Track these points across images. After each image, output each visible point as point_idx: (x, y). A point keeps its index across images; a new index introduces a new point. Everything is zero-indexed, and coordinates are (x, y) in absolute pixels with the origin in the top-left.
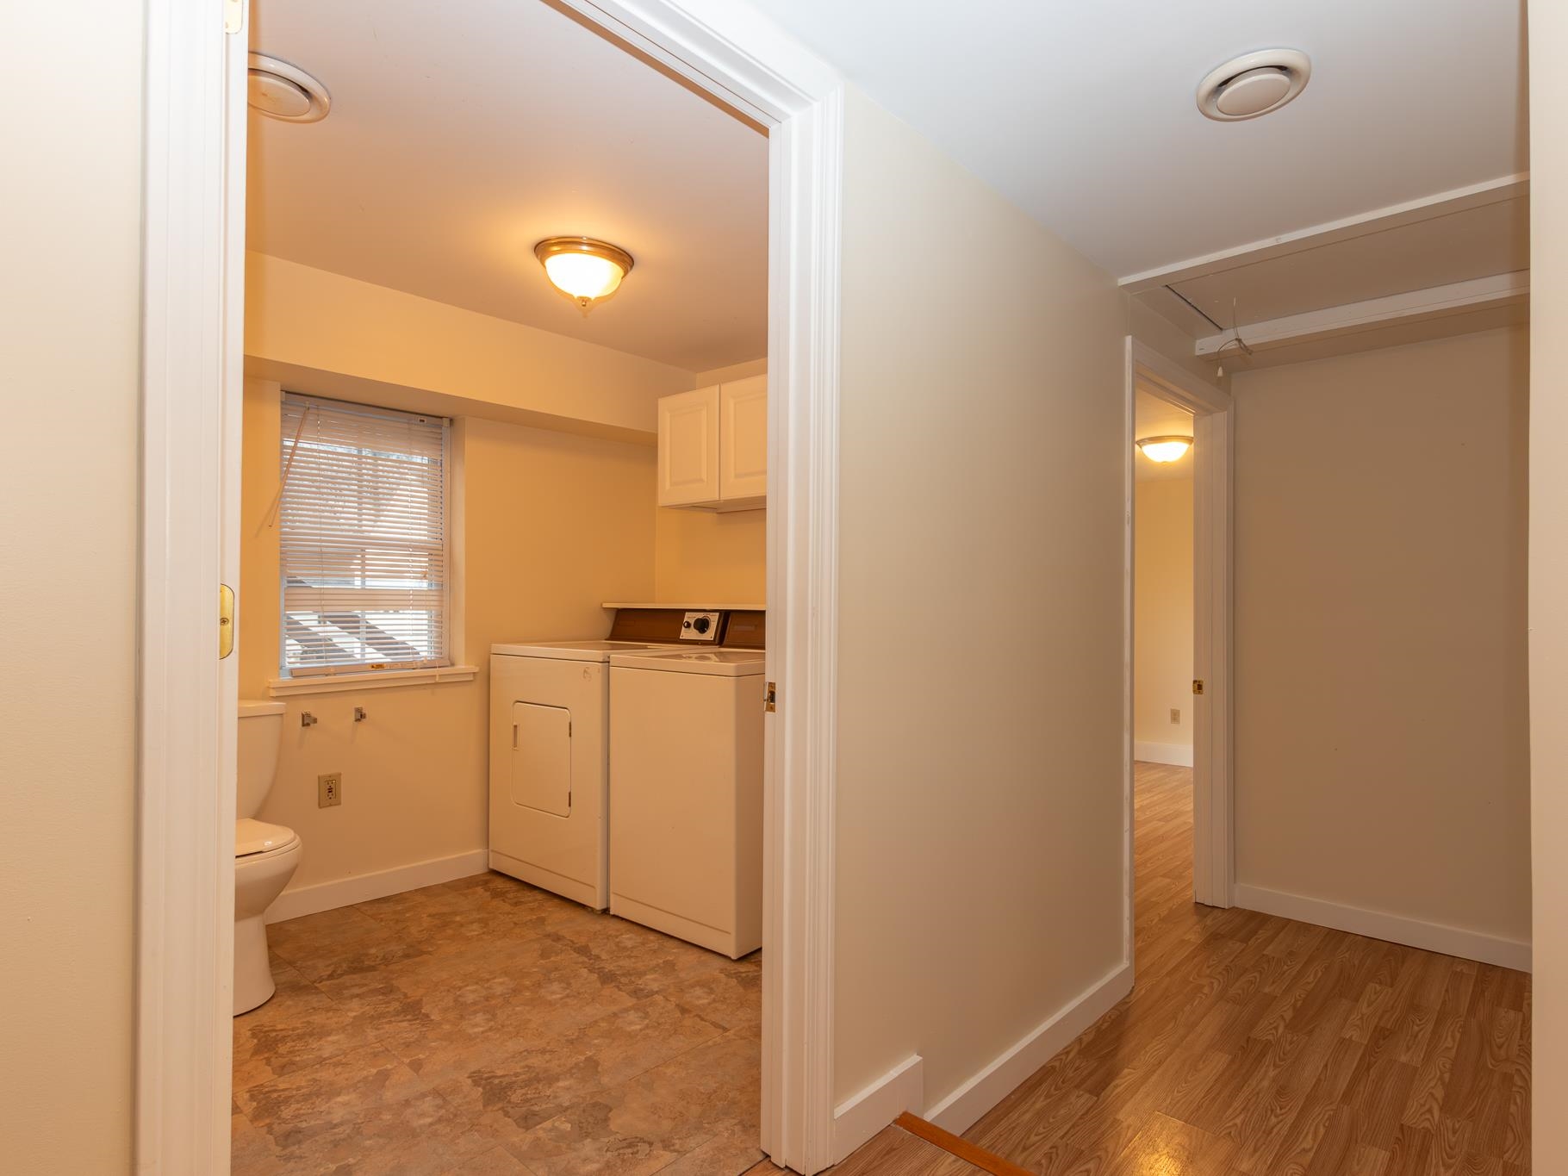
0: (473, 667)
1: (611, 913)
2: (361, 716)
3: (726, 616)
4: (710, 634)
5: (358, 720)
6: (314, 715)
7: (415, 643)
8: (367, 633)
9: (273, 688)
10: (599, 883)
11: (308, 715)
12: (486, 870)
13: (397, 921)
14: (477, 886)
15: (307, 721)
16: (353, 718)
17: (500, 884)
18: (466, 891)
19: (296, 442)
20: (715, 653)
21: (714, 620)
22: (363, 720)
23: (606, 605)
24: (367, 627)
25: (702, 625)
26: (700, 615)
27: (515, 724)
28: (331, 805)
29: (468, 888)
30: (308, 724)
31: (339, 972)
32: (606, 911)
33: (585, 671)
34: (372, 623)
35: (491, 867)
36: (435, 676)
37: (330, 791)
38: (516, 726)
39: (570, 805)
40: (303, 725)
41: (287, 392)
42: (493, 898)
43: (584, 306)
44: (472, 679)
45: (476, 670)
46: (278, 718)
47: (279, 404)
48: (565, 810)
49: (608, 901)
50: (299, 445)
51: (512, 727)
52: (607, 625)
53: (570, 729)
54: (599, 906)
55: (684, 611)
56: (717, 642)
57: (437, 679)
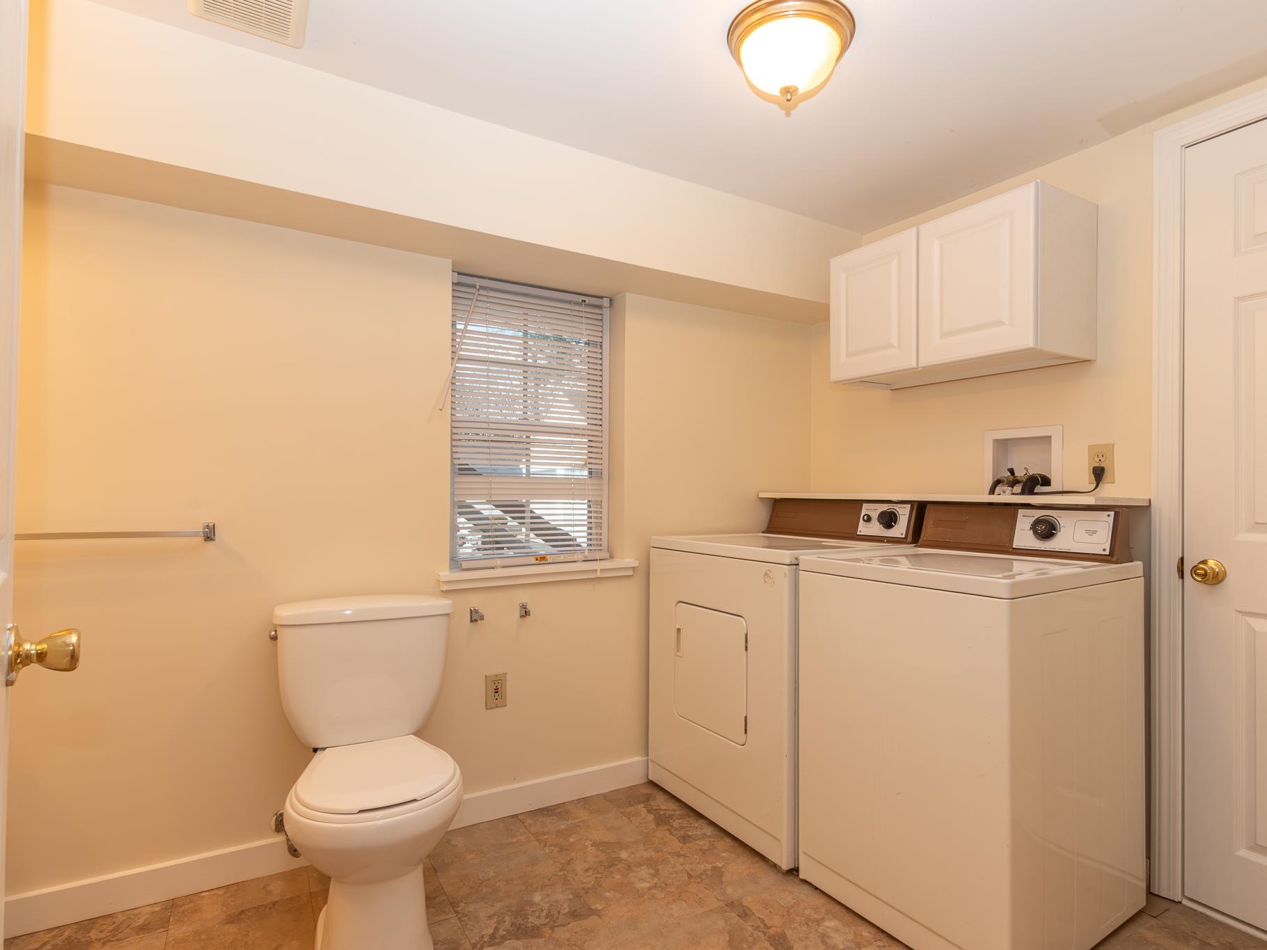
0: (633, 560)
1: (802, 876)
2: (525, 613)
3: (921, 509)
4: (900, 530)
5: (522, 616)
6: (482, 611)
7: (576, 534)
8: (531, 523)
9: (443, 582)
10: (785, 835)
11: (477, 612)
12: (644, 781)
13: (562, 849)
14: (639, 803)
15: (475, 617)
16: (517, 614)
17: (660, 801)
18: (628, 810)
19: (466, 327)
20: (906, 556)
21: (904, 514)
22: (528, 617)
23: (762, 495)
24: (532, 518)
25: (888, 520)
26: (885, 507)
27: (677, 627)
28: (497, 707)
29: (630, 805)
30: (476, 621)
31: (502, 932)
32: (794, 871)
33: (766, 574)
34: (538, 512)
35: (651, 778)
36: (597, 570)
37: (496, 691)
38: (679, 630)
39: (746, 732)
40: (471, 621)
41: (459, 273)
42: (658, 825)
43: (788, 100)
44: (632, 574)
45: (636, 564)
46: (444, 618)
47: (450, 287)
48: (742, 738)
49: (797, 859)
50: (469, 328)
51: (674, 633)
52: (763, 515)
53: (746, 642)
54: (785, 865)
55: (859, 503)
56: (910, 539)
57: (599, 574)
